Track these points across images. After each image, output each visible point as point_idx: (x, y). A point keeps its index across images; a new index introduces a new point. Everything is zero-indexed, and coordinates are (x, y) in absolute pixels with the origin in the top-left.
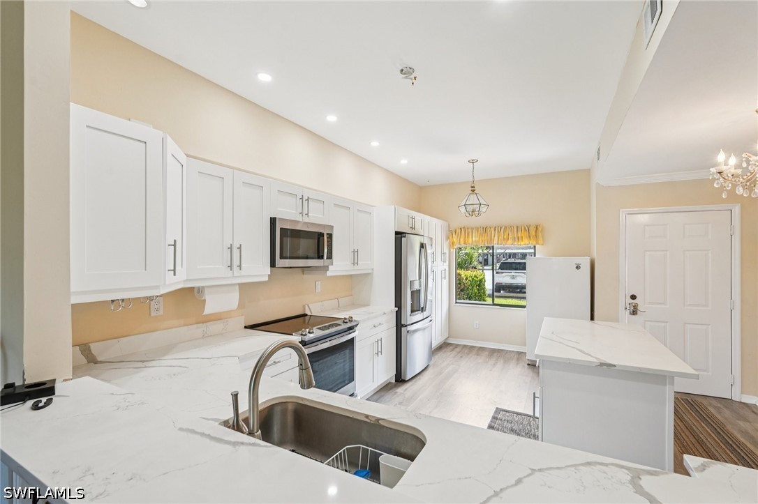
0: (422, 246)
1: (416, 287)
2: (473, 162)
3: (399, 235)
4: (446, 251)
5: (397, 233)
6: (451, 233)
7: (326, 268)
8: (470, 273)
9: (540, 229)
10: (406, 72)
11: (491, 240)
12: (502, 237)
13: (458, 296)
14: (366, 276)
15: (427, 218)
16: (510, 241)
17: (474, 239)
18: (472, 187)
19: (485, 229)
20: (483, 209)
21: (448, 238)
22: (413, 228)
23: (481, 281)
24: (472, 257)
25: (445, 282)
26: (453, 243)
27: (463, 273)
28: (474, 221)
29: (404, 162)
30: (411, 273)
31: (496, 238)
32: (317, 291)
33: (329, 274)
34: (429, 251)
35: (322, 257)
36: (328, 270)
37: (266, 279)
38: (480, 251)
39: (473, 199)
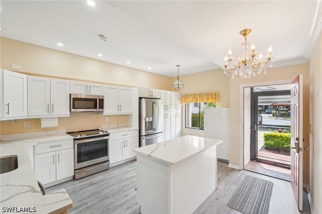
0: (153, 103)
2: (178, 66)
4: (179, 105)
5: (140, 98)
6: (182, 97)
7: (102, 112)
10: (102, 36)
18: (178, 77)
25: (178, 118)
26: (182, 102)
29: (150, 68)
31: (199, 99)
32: (106, 121)
33: (104, 114)
35: (96, 108)
36: (103, 113)
37: (69, 116)
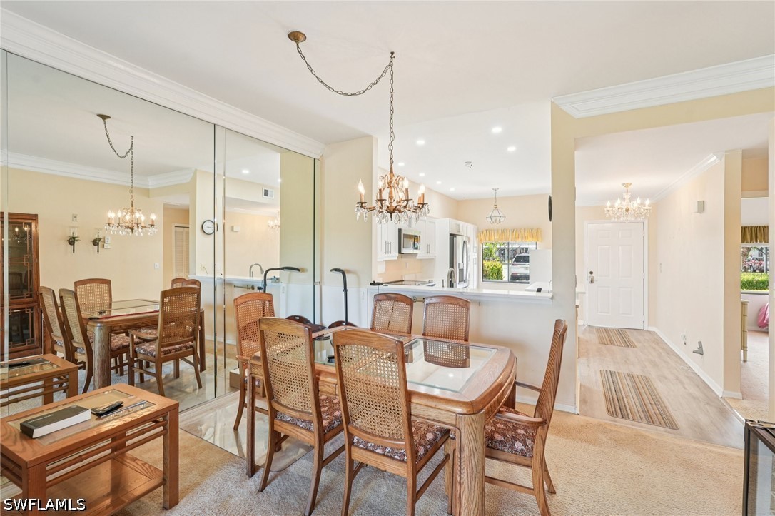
0: (465, 242)
1: (461, 267)
2: (495, 190)
3: (452, 236)
4: (476, 245)
5: (451, 235)
6: (479, 233)
7: (417, 255)
8: (490, 263)
9: (539, 231)
11: (507, 238)
12: (514, 236)
13: (484, 276)
14: (431, 261)
15: (466, 224)
16: (520, 239)
17: (496, 237)
18: (495, 205)
19: (503, 231)
20: (502, 219)
21: (477, 237)
22: (459, 231)
23: (499, 270)
24: (491, 251)
25: (476, 266)
26: (481, 240)
27: (486, 263)
28: (496, 226)
30: (459, 259)
31: (510, 237)
33: (417, 257)
34: (468, 246)
37: (396, 258)
38: (498, 246)
39: (496, 213)
